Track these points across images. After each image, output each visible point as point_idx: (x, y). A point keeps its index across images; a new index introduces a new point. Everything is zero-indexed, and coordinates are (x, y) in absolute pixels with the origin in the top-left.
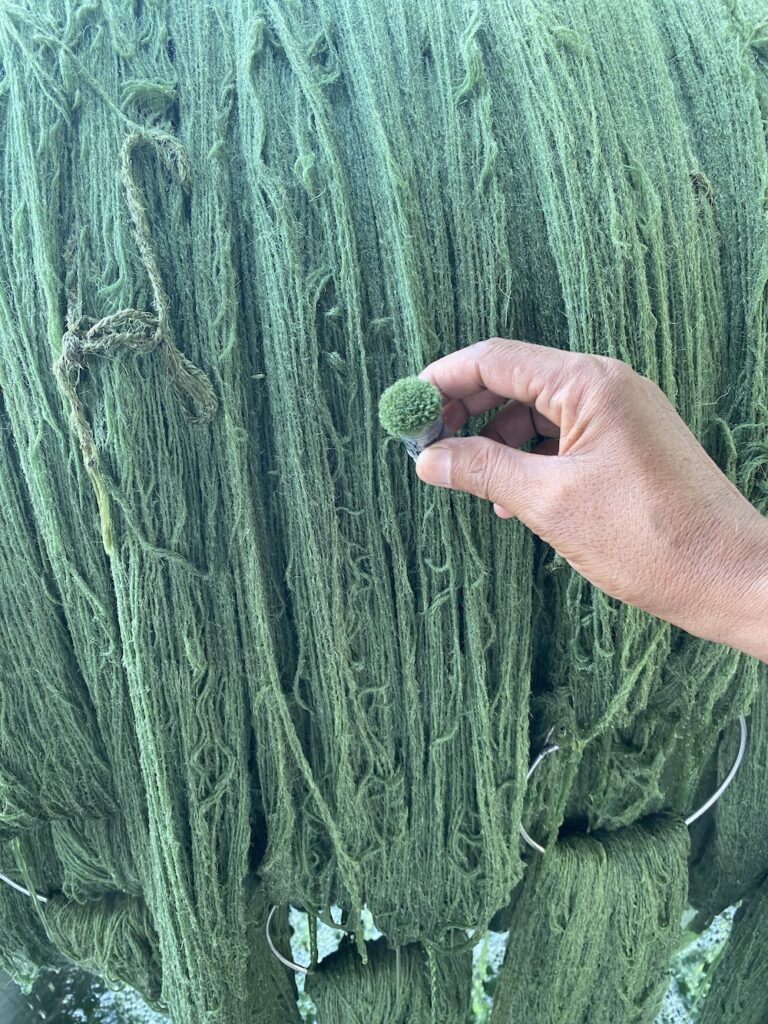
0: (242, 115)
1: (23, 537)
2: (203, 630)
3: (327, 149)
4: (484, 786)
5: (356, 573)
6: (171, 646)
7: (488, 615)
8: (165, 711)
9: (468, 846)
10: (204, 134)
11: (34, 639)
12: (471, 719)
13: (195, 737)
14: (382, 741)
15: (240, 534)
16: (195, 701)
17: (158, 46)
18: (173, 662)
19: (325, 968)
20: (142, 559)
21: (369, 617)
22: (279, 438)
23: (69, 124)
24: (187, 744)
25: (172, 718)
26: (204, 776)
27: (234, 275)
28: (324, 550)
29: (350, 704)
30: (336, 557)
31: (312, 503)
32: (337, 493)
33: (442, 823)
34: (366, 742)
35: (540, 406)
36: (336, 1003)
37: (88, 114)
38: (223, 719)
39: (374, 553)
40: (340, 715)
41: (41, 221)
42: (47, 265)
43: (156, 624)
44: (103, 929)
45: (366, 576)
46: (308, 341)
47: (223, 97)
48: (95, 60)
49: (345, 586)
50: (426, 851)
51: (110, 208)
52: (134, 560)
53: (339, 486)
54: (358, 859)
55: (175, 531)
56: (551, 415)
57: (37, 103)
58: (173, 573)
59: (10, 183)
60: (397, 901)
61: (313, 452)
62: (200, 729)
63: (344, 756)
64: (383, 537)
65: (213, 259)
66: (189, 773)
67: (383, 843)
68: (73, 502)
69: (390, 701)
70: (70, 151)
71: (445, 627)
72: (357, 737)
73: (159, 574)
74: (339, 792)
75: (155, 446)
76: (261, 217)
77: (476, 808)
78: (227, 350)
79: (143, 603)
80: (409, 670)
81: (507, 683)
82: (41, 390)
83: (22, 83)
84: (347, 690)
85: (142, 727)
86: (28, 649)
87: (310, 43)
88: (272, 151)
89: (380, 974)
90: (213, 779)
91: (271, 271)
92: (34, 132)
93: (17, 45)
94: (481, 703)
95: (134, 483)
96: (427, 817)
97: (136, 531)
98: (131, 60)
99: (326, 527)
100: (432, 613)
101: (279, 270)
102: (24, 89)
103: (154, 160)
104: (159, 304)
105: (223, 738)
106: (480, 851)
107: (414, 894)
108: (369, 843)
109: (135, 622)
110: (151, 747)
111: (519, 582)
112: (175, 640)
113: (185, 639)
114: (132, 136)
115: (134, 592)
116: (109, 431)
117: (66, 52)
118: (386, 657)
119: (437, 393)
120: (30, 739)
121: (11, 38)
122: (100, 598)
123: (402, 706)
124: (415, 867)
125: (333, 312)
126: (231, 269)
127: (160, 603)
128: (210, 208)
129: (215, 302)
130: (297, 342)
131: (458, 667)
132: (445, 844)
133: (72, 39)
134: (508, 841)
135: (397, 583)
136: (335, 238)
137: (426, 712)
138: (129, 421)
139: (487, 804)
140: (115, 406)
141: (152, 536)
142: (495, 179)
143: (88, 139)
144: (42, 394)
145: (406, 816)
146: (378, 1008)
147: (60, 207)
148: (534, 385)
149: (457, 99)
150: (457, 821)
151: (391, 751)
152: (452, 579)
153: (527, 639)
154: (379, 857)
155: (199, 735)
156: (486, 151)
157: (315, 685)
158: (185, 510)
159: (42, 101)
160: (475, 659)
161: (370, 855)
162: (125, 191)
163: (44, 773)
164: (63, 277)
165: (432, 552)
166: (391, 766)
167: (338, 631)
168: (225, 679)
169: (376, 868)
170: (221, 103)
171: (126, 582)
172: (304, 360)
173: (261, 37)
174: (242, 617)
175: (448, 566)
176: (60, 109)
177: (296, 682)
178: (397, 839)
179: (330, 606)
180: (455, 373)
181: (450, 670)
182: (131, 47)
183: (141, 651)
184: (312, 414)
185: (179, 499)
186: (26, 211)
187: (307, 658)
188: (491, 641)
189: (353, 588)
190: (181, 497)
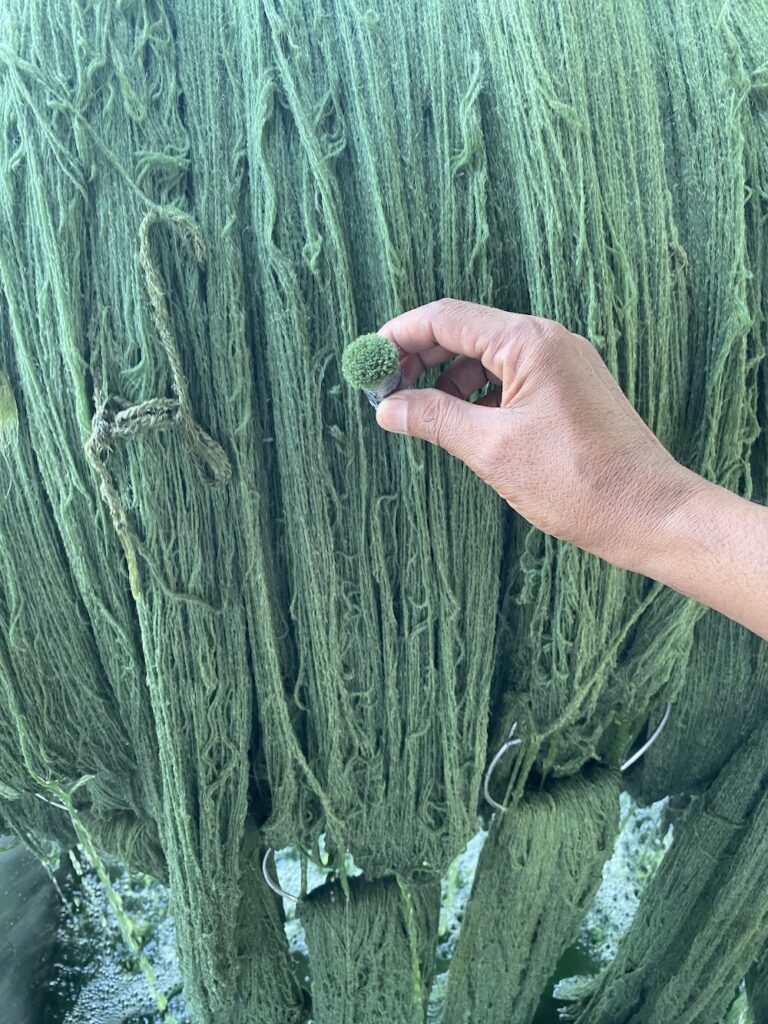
0: (253, 186)
1: (60, 573)
2: (215, 654)
3: (333, 233)
4: (451, 768)
5: (349, 604)
6: (187, 668)
7: (459, 639)
8: (182, 718)
9: (435, 811)
10: (218, 208)
11: (71, 651)
12: (442, 719)
13: (206, 736)
14: (365, 731)
15: (252, 578)
16: (207, 710)
17: (169, 105)
18: (189, 681)
19: (314, 900)
20: (164, 601)
21: (357, 637)
22: (286, 498)
23: (87, 201)
24: (199, 742)
25: (187, 722)
26: (212, 766)
27: (248, 353)
28: (324, 589)
29: (341, 705)
30: (334, 594)
31: (315, 553)
32: (336, 543)
33: (413, 796)
34: (353, 733)
35: (485, 361)
36: (322, 928)
37: (105, 189)
38: (229, 721)
39: (365, 590)
40: (333, 715)
41: (66, 304)
42: (73, 349)
43: (176, 653)
44: (125, 838)
45: (356, 607)
46: (314, 417)
47: (235, 166)
48: (108, 125)
49: (339, 614)
50: (399, 813)
51: (130, 292)
52: (157, 602)
53: (337, 535)
54: (343, 818)
55: (192, 577)
56: (494, 370)
57: (55, 177)
58: (190, 611)
59: (33, 260)
60: (373, 848)
61: (317, 510)
62: (210, 730)
63: (335, 745)
64: (373, 578)
65: (228, 338)
66: (200, 765)
67: (364, 807)
68: (100, 550)
69: (373, 701)
70: (88, 225)
71: (423, 649)
72: (346, 728)
73: (179, 612)
74: (329, 772)
75: (174, 506)
76: (271, 297)
77: (443, 781)
78: (243, 425)
79: (165, 637)
80: (391, 682)
81: (471, 689)
82: (70, 458)
83: (38, 154)
84: (339, 697)
85: (162, 731)
86: (66, 660)
87: (318, 109)
88: (283, 230)
89: (360, 904)
90: (218, 767)
91: (282, 352)
92: (53, 209)
93: (29, 109)
94: (451, 709)
95: (157, 540)
96: (401, 789)
97: (160, 581)
98: (143, 123)
99: (326, 572)
100: (413, 640)
101: (289, 352)
102: (41, 161)
103: (170, 236)
104: (179, 387)
105: (228, 735)
106: (445, 815)
107: (388, 846)
108: (352, 806)
109: (158, 651)
110: (169, 746)
111: (485, 611)
112: (191, 663)
113: (201, 664)
114: (150, 214)
115: (158, 628)
116: (135, 496)
117: (79, 120)
118: (372, 669)
119: (394, 349)
120: (68, 724)
121: (23, 101)
122: (122, 626)
123: (383, 705)
124: (390, 825)
125: (335, 390)
126: (245, 349)
127: (180, 636)
128: (227, 288)
129: (231, 379)
130: (305, 419)
131: (432, 681)
132: (416, 809)
133: (84, 102)
134: (467, 806)
135: (383, 615)
136: (338, 321)
137: (403, 712)
138: (153, 489)
139: (452, 782)
140: (139, 475)
141: (173, 581)
142: (485, 260)
143: (106, 216)
144: (71, 462)
145: (383, 788)
146: (358, 932)
147: (82, 287)
148: (479, 344)
149: (454, 171)
150: (427, 792)
151: (373, 738)
152: (430, 612)
153: (489, 656)
154: (360, 816)
155: (209, 735)
156: (479, 233)
157: (312, 691)
158: (200, 558)
159: (59, 175)
160: (447, 676)
161: (353, 815)
162: (144, 272)
163: (80, 750)
164: (87, 357)
165: (414, 591)
166: (372, 751)
167: (333, 652)
168: (233, 690)
169: (357, 824)
170: (233, 173)
171: (150, 619)
172: (310, 433)
173: (272, 102)
174: (253, 642)
175: (427, 603)
176: (78, 186)
177: (297, 690)
178: (376, 806)
179: (327, 633)
180: (411, 331)
181: (425, 681)
182: (143, 109)
183: (162, 673)
184: (316, 478)
185: (196, 549)
186: (50, 291)
187: (306, 671)
188: (460, 659)
189: (346, 616)
190: (196, 548)
